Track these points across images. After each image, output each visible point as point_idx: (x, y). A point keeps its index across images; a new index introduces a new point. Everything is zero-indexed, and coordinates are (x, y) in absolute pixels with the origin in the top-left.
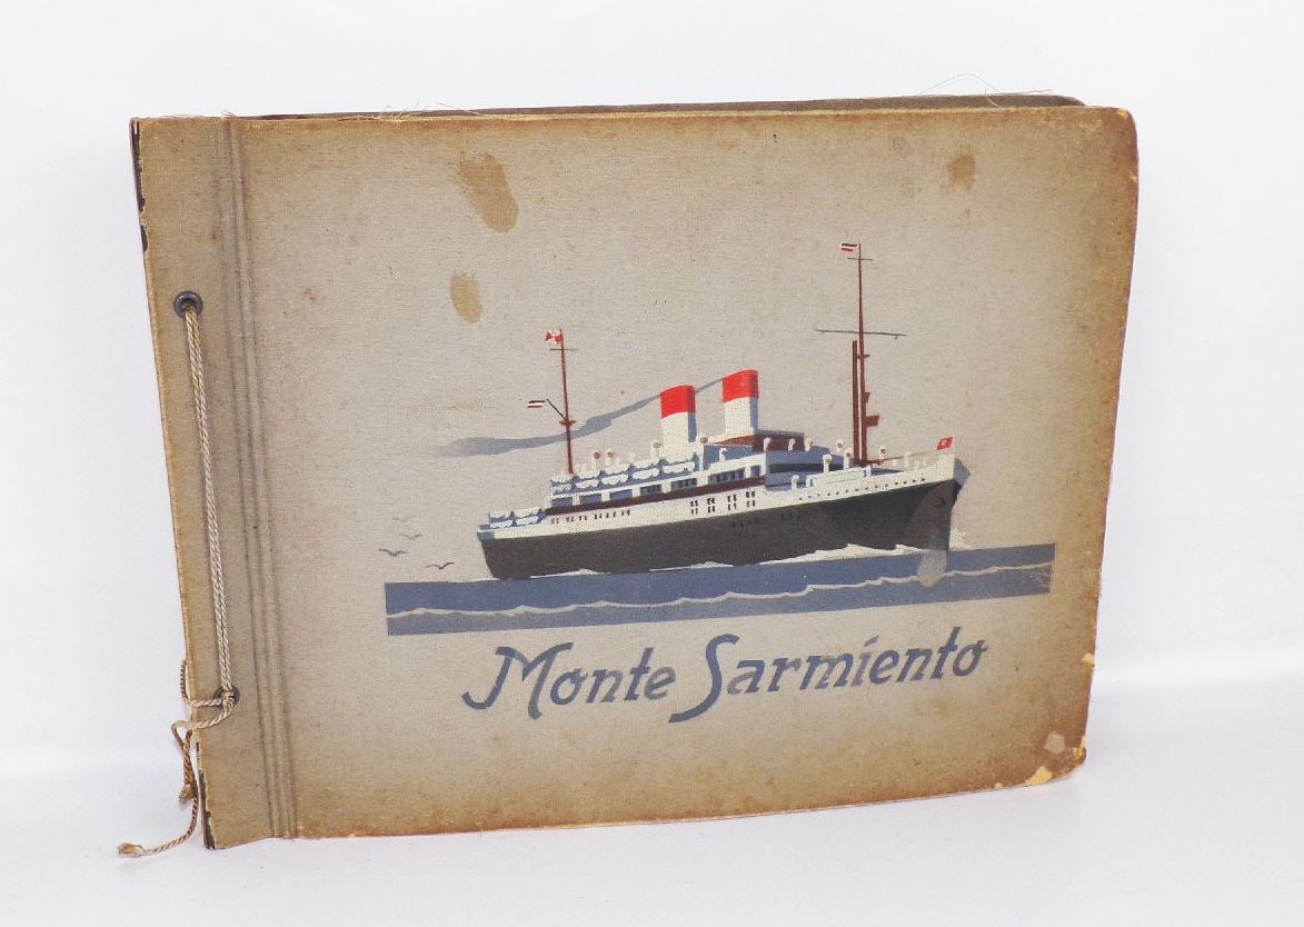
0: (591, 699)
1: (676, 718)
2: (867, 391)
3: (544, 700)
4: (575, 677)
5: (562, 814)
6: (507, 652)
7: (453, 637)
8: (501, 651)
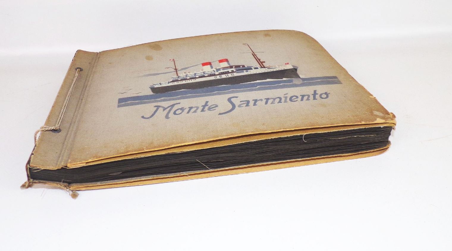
0: (188, 112)
1: (220, 114)
2: (259, 58)
3: (171, 115)
4: (182, 109)
5: (179, 140)
6: (158, 107)
7: (140, 105)
8: (155, 106)
